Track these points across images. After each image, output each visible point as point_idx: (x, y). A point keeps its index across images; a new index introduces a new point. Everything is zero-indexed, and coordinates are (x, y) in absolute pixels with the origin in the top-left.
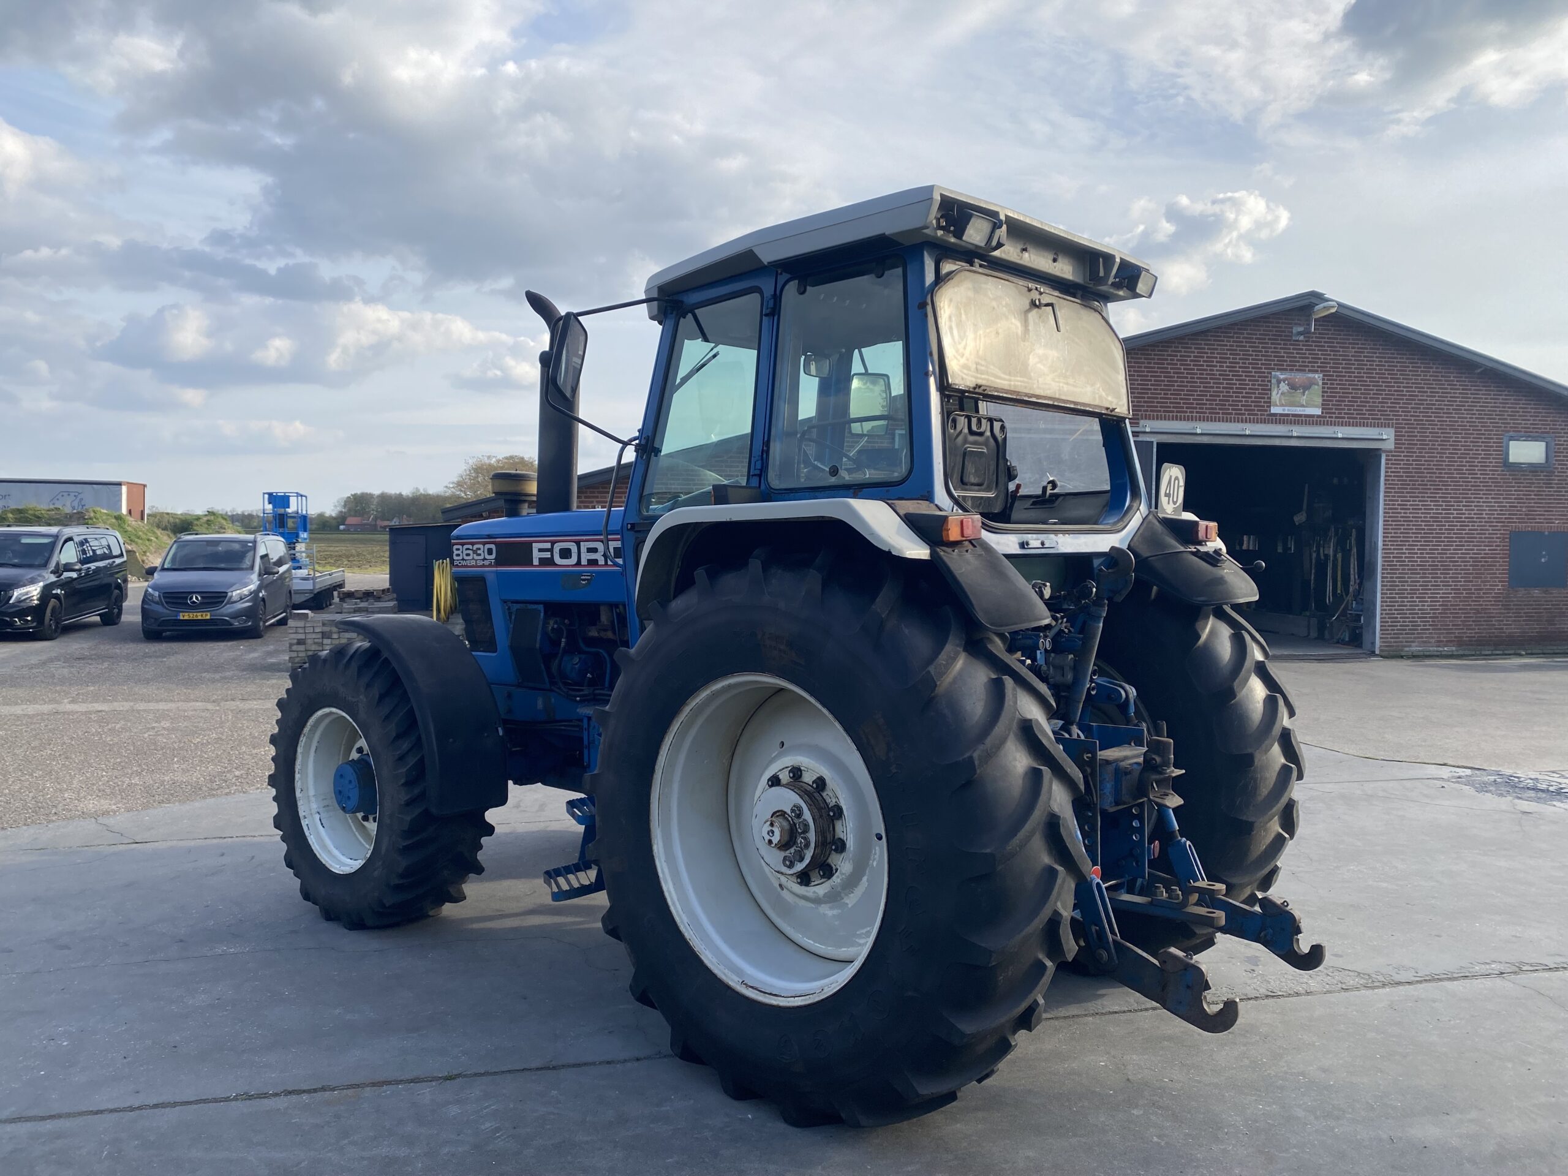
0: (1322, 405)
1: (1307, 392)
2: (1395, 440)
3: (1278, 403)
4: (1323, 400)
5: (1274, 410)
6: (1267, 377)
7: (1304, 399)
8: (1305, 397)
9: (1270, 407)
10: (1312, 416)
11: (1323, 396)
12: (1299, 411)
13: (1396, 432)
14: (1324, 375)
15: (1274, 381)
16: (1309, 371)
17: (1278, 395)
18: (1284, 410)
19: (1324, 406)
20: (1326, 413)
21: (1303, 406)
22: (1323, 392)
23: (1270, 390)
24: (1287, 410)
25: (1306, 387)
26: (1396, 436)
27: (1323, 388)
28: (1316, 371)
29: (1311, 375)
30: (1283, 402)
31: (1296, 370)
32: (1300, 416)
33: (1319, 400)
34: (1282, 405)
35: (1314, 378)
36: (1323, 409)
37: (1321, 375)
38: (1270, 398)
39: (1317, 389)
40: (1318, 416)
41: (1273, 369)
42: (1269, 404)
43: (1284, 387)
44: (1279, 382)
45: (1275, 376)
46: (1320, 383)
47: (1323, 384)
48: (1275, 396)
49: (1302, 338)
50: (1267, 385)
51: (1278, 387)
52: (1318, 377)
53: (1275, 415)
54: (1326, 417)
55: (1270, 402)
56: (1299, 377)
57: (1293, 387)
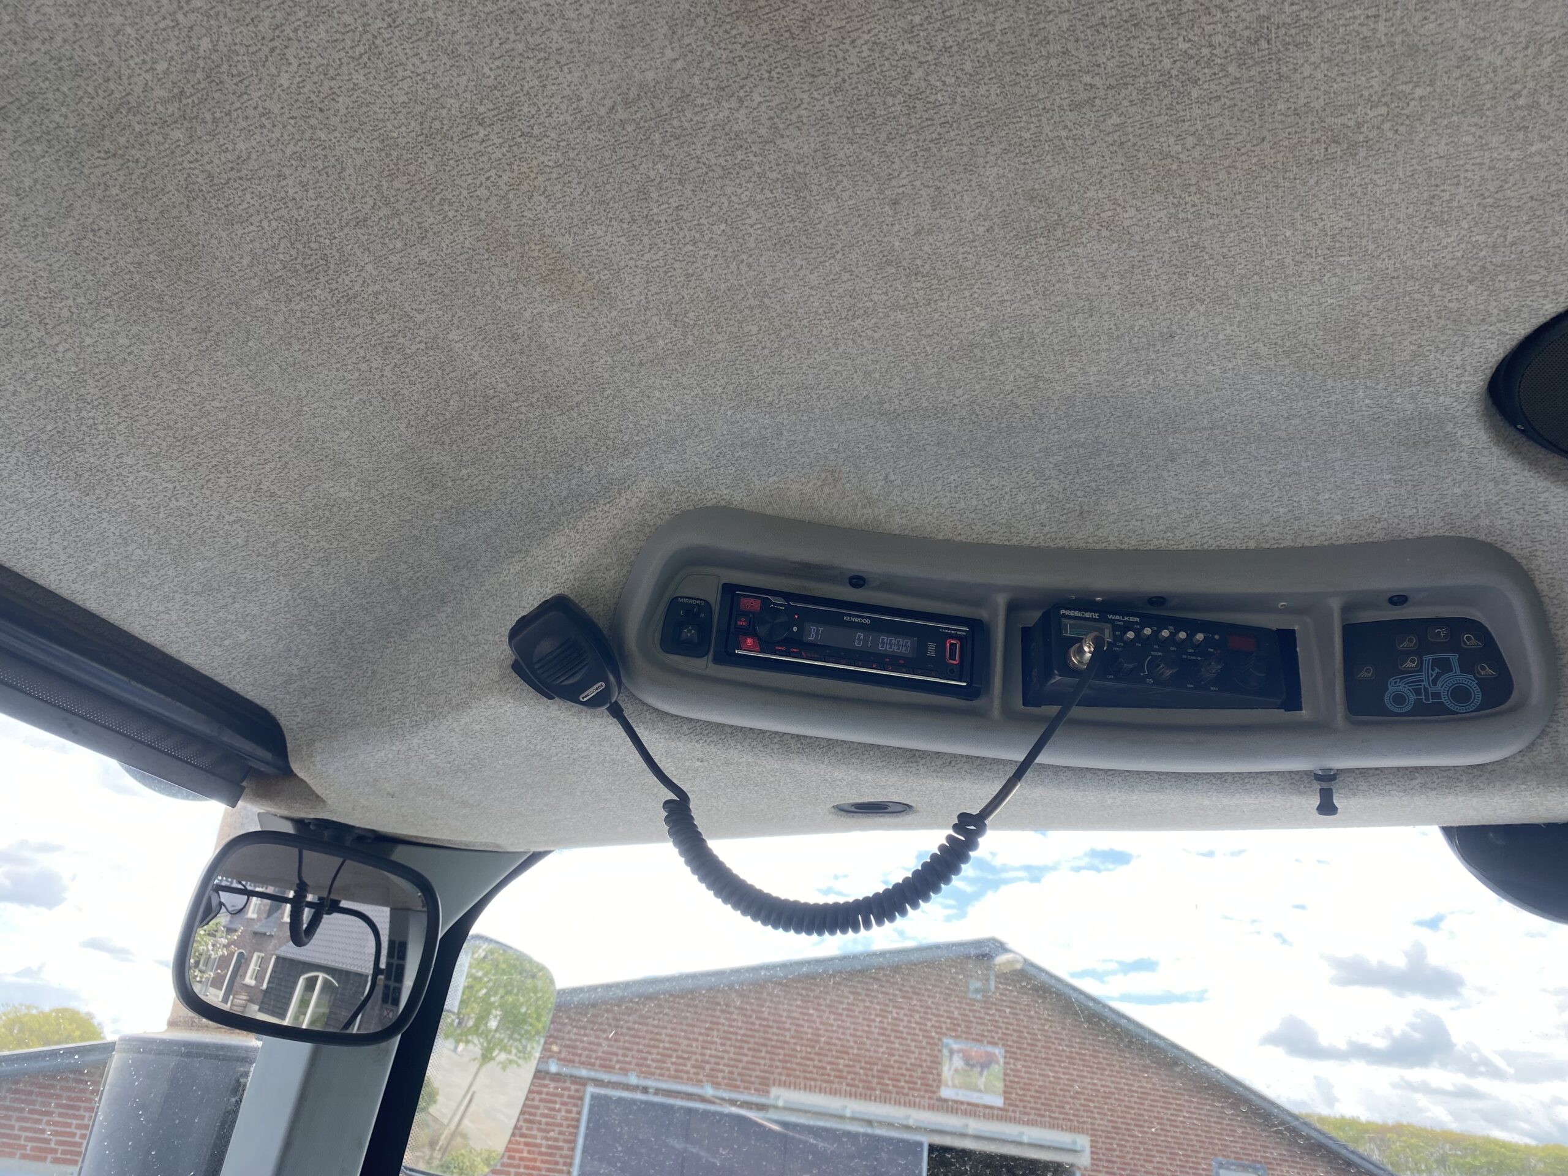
0: (1005, 1092)
1: (985, 1073)
2: (1092, 1153)
3: (950, 1083)
4: (1006, 1086)
5: (946, 1093)
6: (936, 1045)
7: (981, 1082)
8: (983, 1079)
9: (939, 1087)
10: (992, 1108)
11: (1005, 1080)
12: (974, 1097)
13: (1092, 1141)
14: (1006, 1051)
15: (945, 1052)
16: (989, 1043)
17: (952, 1072)
18: (957, 1094)
19: (1006, 1093)
20: (1010, 1105)
21: (980, 1091)
22: (1006, 1074)
23: (939, 1063)
24: (963, 1095)
25: (985, 1064)
26: (1092, 1147)
27: (1006, 1069)
28: (995, 1044)
29: (990, 1049)
30: (957, 1082)
31: (973, 1040)
32: (977, 1105)
33: (1000, 1086)
34: (954, 1086)
35: (994, 1054)
36: (1006, 1099)
37: (1003, 1051)
38: (939, 1075)
39: (997, 1069)
40: (999, 1109)
41: (945, 1034)
42: (939, 1081)
43: (958, 1062)
44: (952, 1052)
45: (947, 1045)
46: (1002, 1061)
47: (1005, 1063)
48: (947, 1072)
49: (979, 997)
50: (936, 1057)
51: (951, 1060)
52: (998, 1052)
53: (946, 1101)
54: (1007, 1111)
55: (940, 1081)
56: (976, 1049)
57: (968, 1061)
